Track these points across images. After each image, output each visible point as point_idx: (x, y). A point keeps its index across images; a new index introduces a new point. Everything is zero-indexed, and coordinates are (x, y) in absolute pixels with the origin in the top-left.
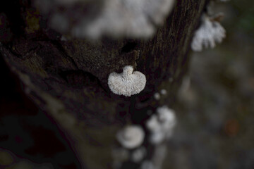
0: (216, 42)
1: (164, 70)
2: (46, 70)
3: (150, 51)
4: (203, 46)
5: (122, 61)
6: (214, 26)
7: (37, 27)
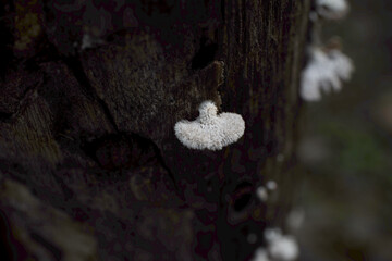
0: (342, 80)
1: (267, 126)
2: (57, 139)
3: (242, 68)
4: (322, 90)
5: (195, 91)
6: (331, 57)
7: (35, 30)
